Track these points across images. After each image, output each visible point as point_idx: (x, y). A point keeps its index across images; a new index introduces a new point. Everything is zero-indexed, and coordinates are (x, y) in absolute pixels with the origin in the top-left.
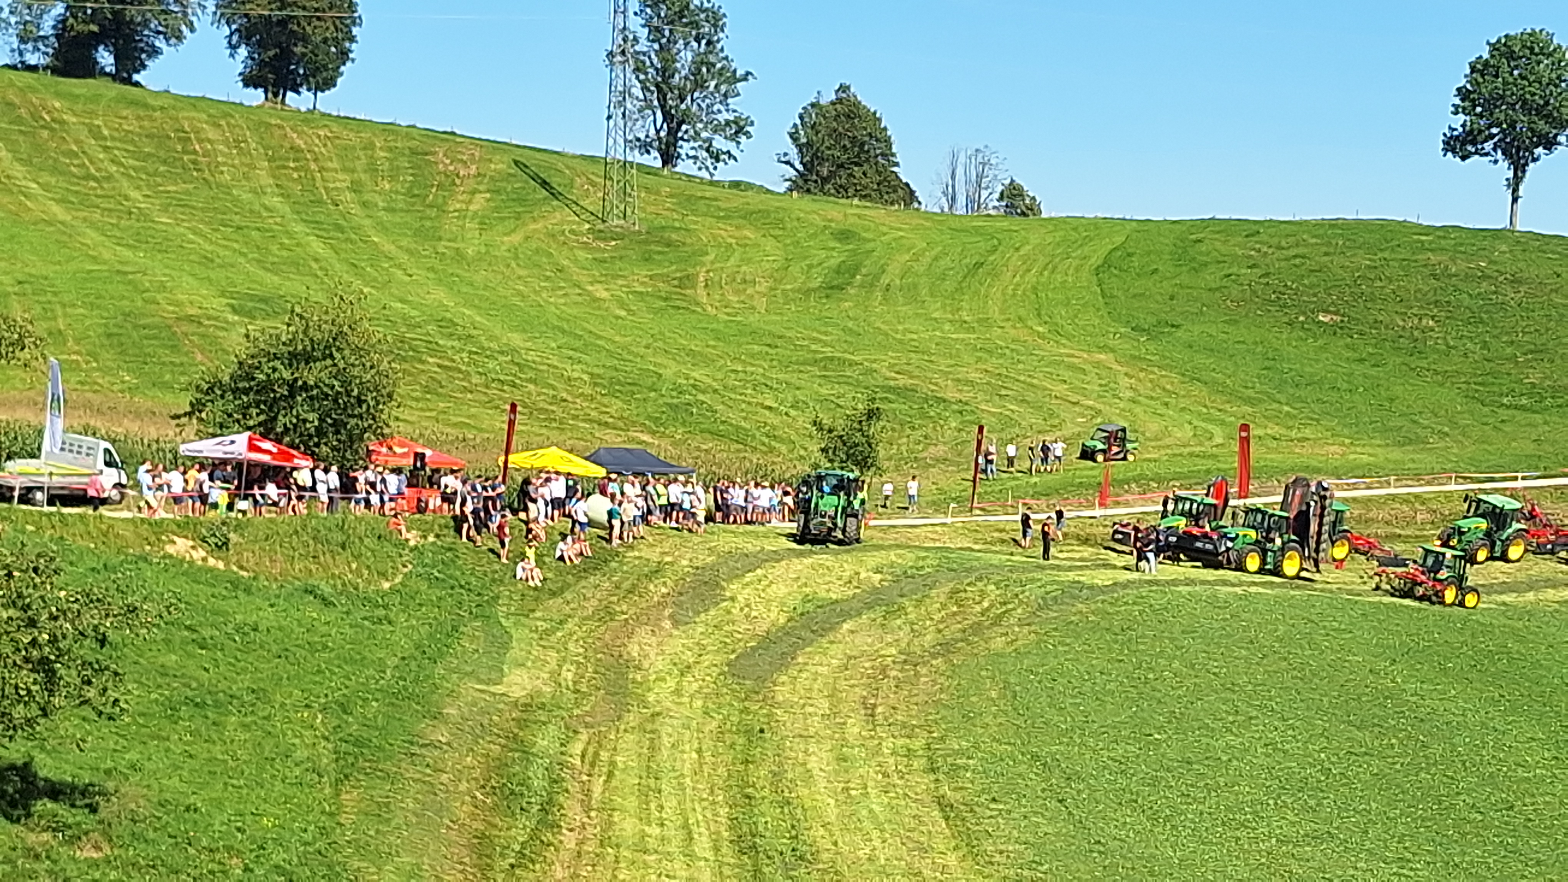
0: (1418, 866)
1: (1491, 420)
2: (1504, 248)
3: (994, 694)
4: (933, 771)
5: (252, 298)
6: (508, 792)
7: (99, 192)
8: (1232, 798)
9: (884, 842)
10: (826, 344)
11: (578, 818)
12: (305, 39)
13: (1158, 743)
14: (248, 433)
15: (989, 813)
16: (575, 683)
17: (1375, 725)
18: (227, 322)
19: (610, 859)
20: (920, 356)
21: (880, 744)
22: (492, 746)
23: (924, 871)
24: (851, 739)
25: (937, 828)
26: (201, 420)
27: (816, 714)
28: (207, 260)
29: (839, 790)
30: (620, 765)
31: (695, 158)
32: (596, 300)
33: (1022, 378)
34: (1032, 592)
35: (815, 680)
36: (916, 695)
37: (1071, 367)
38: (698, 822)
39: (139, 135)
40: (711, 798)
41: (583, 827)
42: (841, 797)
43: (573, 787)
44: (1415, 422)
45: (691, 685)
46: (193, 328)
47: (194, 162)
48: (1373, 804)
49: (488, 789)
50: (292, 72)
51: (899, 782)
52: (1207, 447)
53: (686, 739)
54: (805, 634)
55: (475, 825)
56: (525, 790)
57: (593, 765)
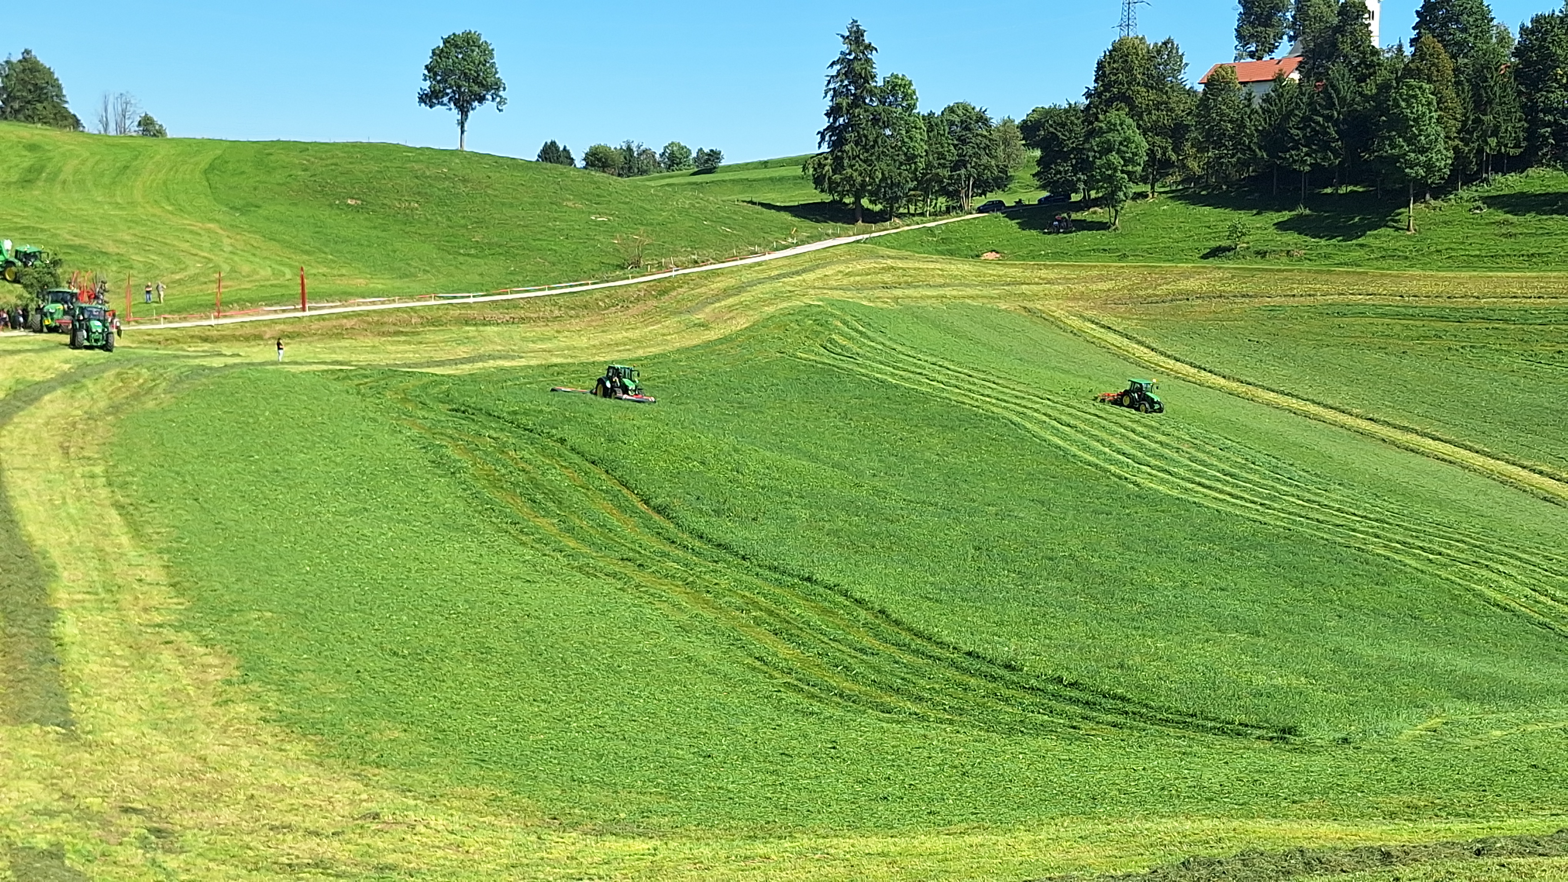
1: (454, 263)
2: (457, 161)
4: (110, 485)
9: (79, 532)
10: (23, 218)
13: (256, 462)
15: (148, 510)
20: (89, 225)
21: (73, 471)
23: (108, 549)
24: (53, 469)
25: (114, 521)
27: (29, 454)
29: (46, 501)
33: (159, 239)
34: (172, 373)
35: (26, 433)
36: (96, 439)
37: (191, 232)
42: (48, 505)
44: (409, 264)
51: (86, 494)
52: (281, 281)
54: (19, 404)
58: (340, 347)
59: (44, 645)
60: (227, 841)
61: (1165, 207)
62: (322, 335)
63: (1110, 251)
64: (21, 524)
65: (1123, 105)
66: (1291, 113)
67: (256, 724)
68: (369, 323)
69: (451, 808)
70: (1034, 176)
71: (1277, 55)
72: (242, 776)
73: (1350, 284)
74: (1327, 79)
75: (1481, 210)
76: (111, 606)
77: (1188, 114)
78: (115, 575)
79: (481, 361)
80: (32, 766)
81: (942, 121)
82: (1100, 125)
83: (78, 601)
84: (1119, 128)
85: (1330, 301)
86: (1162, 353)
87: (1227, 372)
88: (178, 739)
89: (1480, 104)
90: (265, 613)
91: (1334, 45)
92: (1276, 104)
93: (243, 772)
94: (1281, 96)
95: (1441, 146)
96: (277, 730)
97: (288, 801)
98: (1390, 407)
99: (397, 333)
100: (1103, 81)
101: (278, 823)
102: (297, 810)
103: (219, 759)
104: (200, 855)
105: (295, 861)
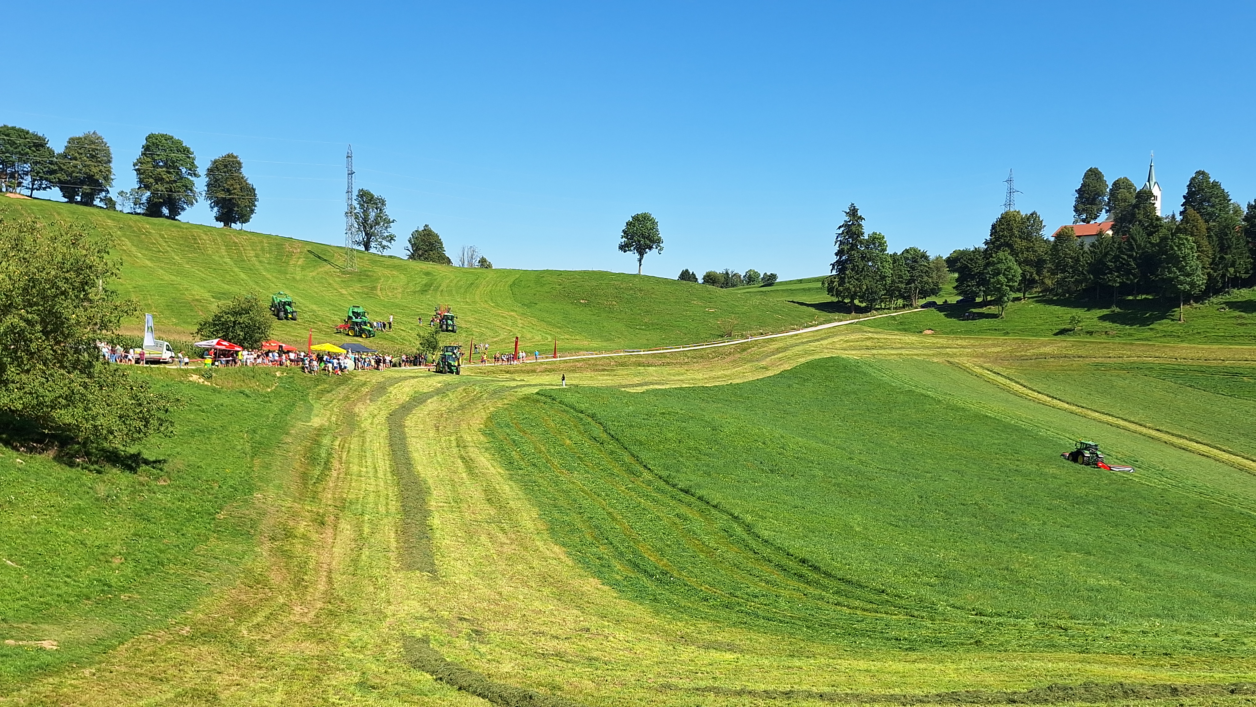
1: (634, 333)
2: (637, 280)
5: (220, 293)
6: (313, 458)
7: (164, 257)
11: (337, 466)
12: (238, 206)
14: (219, 339)
16: (336, 421)
18: (211, 301)
19: (349, 479)
22: (307, 443)
23: (456, 480)
26: (202, 335)
28: (203, 280)
30: (352, 448)
31: (376, 248)
32: (342, 294)
33: (486, 320)
34: (490, 389)
35: (418, 418)
37: (503, 317)
38: (379, 466)
39: (178, 237)
41: (339, 469)
42: (428, 456)
43: (336, 456)
44: (610, 334)
45: (376, 421)
46: (198, 303)
47: (198, 247)
49: (306, 457)
50: (233, 217)
51: (447, 451)
53: (375, 439)
54: (415, 403)
55: (301, 470)
56: (319, 457)
57: (343, 448)
58: (574, 377)
59: (423, 529)
61: (1032, 306)
62: (565, 370)
63: (999, 330)
64: (414, 466)
65: (1007, 248)
66: (1107, 254)
68: (589, 365)
69: (627, 628)
70: (954, 288)
71: (1098, 221)
72: (520, 604)
73: (1145, 351)
74: (1129, 234)
75: (1225, 309)
77: (1045, 254)
79: (646, 385)
80: (415, 593)
81: (901, 258)
82: (993, 259)
83: (440, 507)
84: (1004, 261)
85: (1132, 361)
86: (1030, 389)
87: (1069, 400)
88: (488, 582)
89: (1223, 248)
91: (1133, 215)
92: (1098, 248)
93: (520, 602)
94: (1101, 244)
95: (1199, 272)
97: (543, 619)
98: (1170, 423)
99: (604, 370)
100: (995, 235)
101: (537, 631)
102: (547, 624)
103: (508, 594)
104: (497, 645)
105: (545, 652)
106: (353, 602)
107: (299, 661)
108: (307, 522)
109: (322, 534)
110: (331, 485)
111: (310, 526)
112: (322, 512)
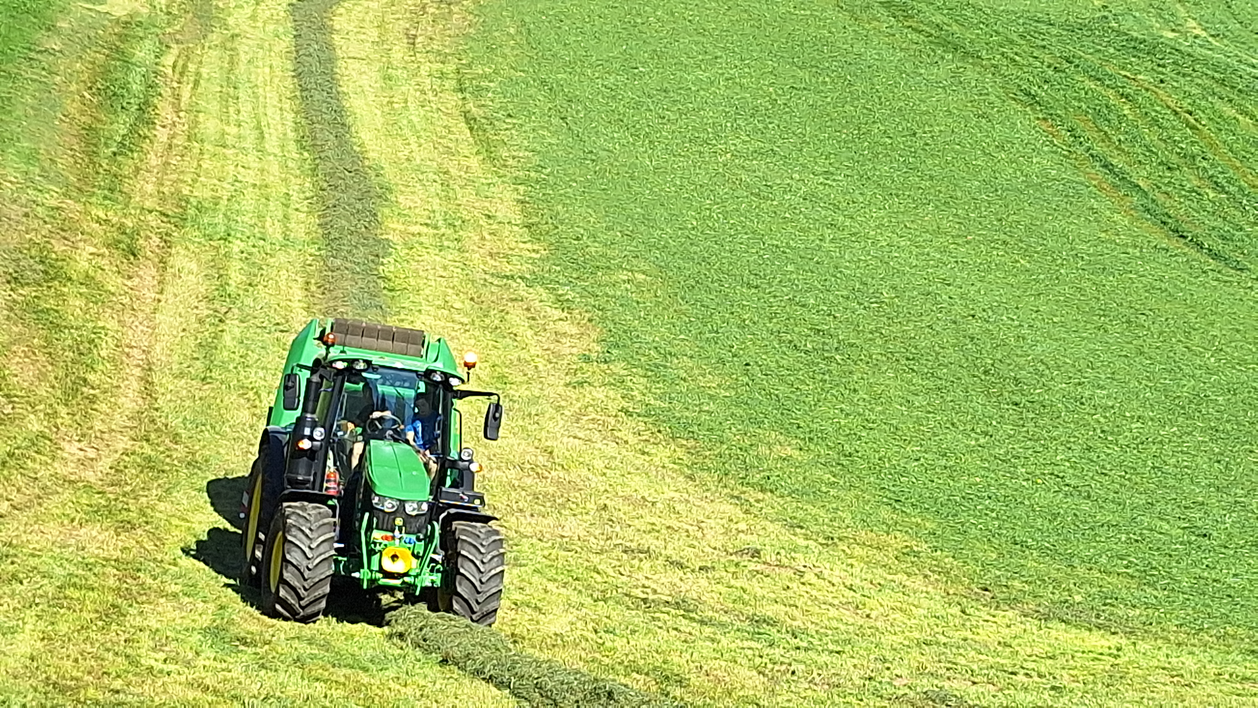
0: (840, 178)
3: (512, 31)
4: (462, 90)
6: (111, 93)
8: (698, 120)
9: (420, 146)
11: (169, 117)
13: (642, 75)
15: (506, 126)
16: (167, 7)
17: (812, 66)
19: (196, 151)
21: (419, 67)
22: (98, 55)
23: (453, 172)
24: (395, 62)
25: (463, 137)
27: (368, 41)
29: (385, 103)
30: (205, 76)
35: (367, 13)
36: (449, 29)
38: (268, 124)
40: (279, 105)
41: (174, 124)
42: (386, 108)
43: (166, 92)
45: (264, 11)
48: (808, 129)
49: (94, 90)
51: (432, 98)
53: (260, 56)
55: (83, 119)
56: (126, 94)
57: (182, 74)
59: (371, 286)
60: (570, 559)
64: (353, 130)
67: (616, 416)
69: (851, 557)
72: (595, 480)
76: (451, 245)
78: (460, 205)
83: (413, 235)
88: (520, 422)
90: (636, 275)
93: (594, 474)
96: (642, 426)
97: (648, 519)
101: (634, 545)
102: (658, 532)
103: (567, 454)
104: (538, 572)
105: (651, 597)
106: (201, 443)
107: (73, 569)
108: (95, 246)
109: (130, 278)
110: (154, 163)
111: (102, 255)
112: (131, 225)
